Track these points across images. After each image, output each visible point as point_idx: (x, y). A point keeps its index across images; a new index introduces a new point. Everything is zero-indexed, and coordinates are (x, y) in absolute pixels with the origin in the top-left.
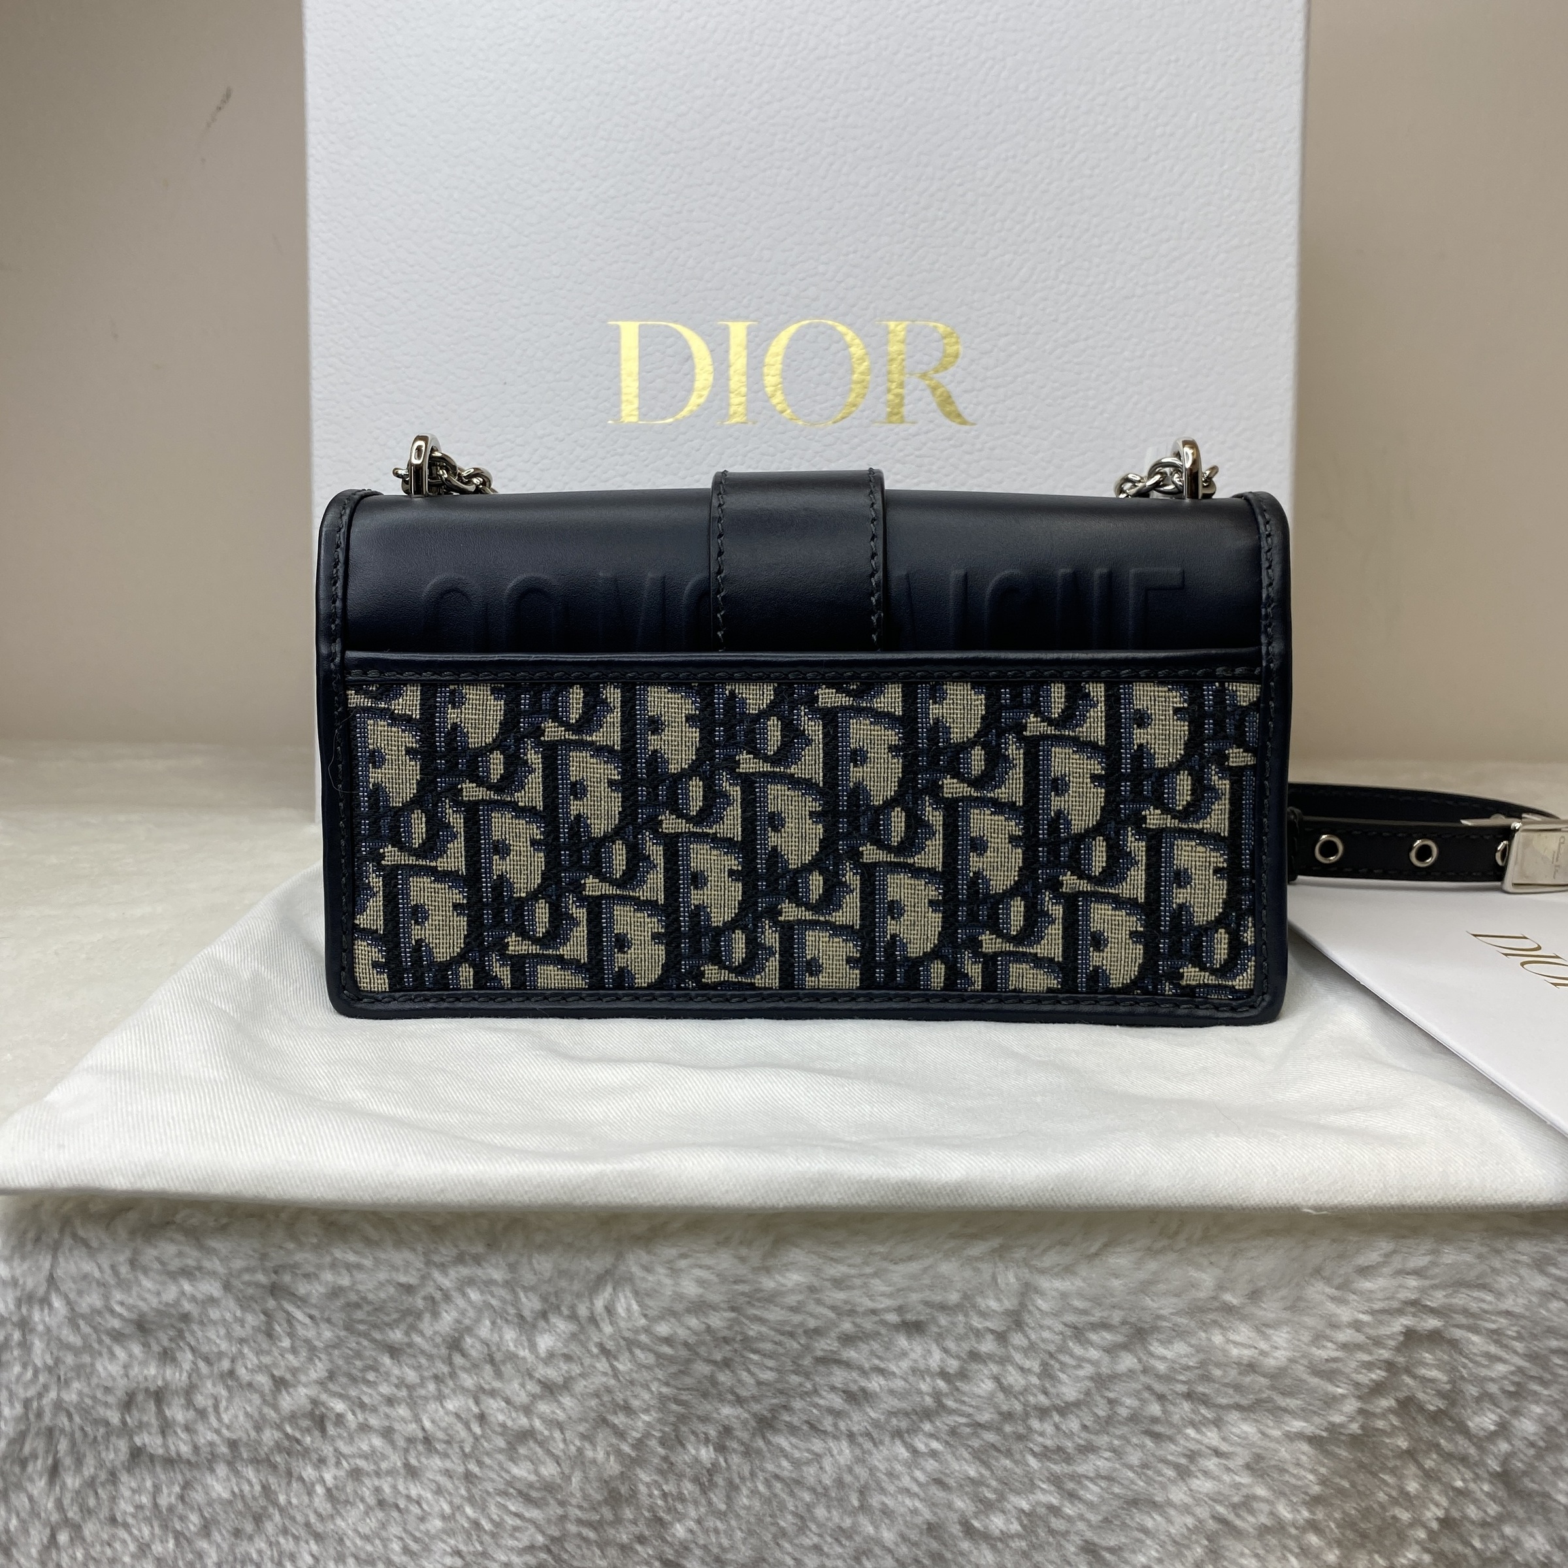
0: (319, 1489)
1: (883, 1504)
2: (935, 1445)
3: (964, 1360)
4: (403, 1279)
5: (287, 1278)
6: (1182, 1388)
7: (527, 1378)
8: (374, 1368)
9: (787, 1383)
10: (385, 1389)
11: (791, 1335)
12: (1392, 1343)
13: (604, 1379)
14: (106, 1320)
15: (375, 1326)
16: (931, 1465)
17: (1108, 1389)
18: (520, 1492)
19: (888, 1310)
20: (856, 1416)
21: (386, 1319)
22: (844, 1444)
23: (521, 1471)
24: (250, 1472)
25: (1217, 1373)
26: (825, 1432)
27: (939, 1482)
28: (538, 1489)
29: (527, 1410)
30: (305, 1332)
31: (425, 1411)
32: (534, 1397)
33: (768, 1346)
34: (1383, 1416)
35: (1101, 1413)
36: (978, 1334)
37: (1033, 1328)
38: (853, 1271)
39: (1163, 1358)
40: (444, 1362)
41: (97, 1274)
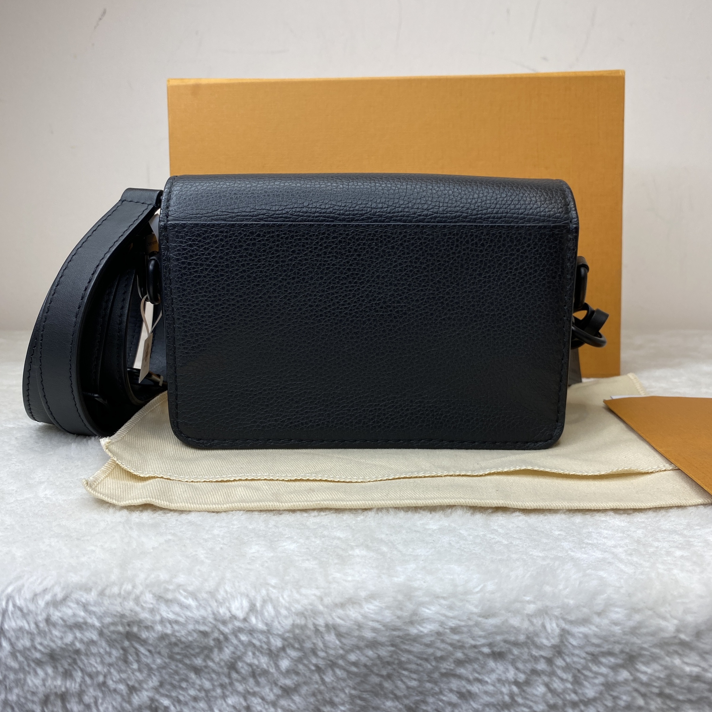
3: (529, 675)
4: (202, 628)
6: (656, 690)
8: (186, 681)
10: (192, 692)
11: (427, 660)
14: (32, 653)
17: (612, 690)
30: (145, 660)
31: (216, 704)
37: (568, 655)
40: (226, 676)
41: (27, 627)
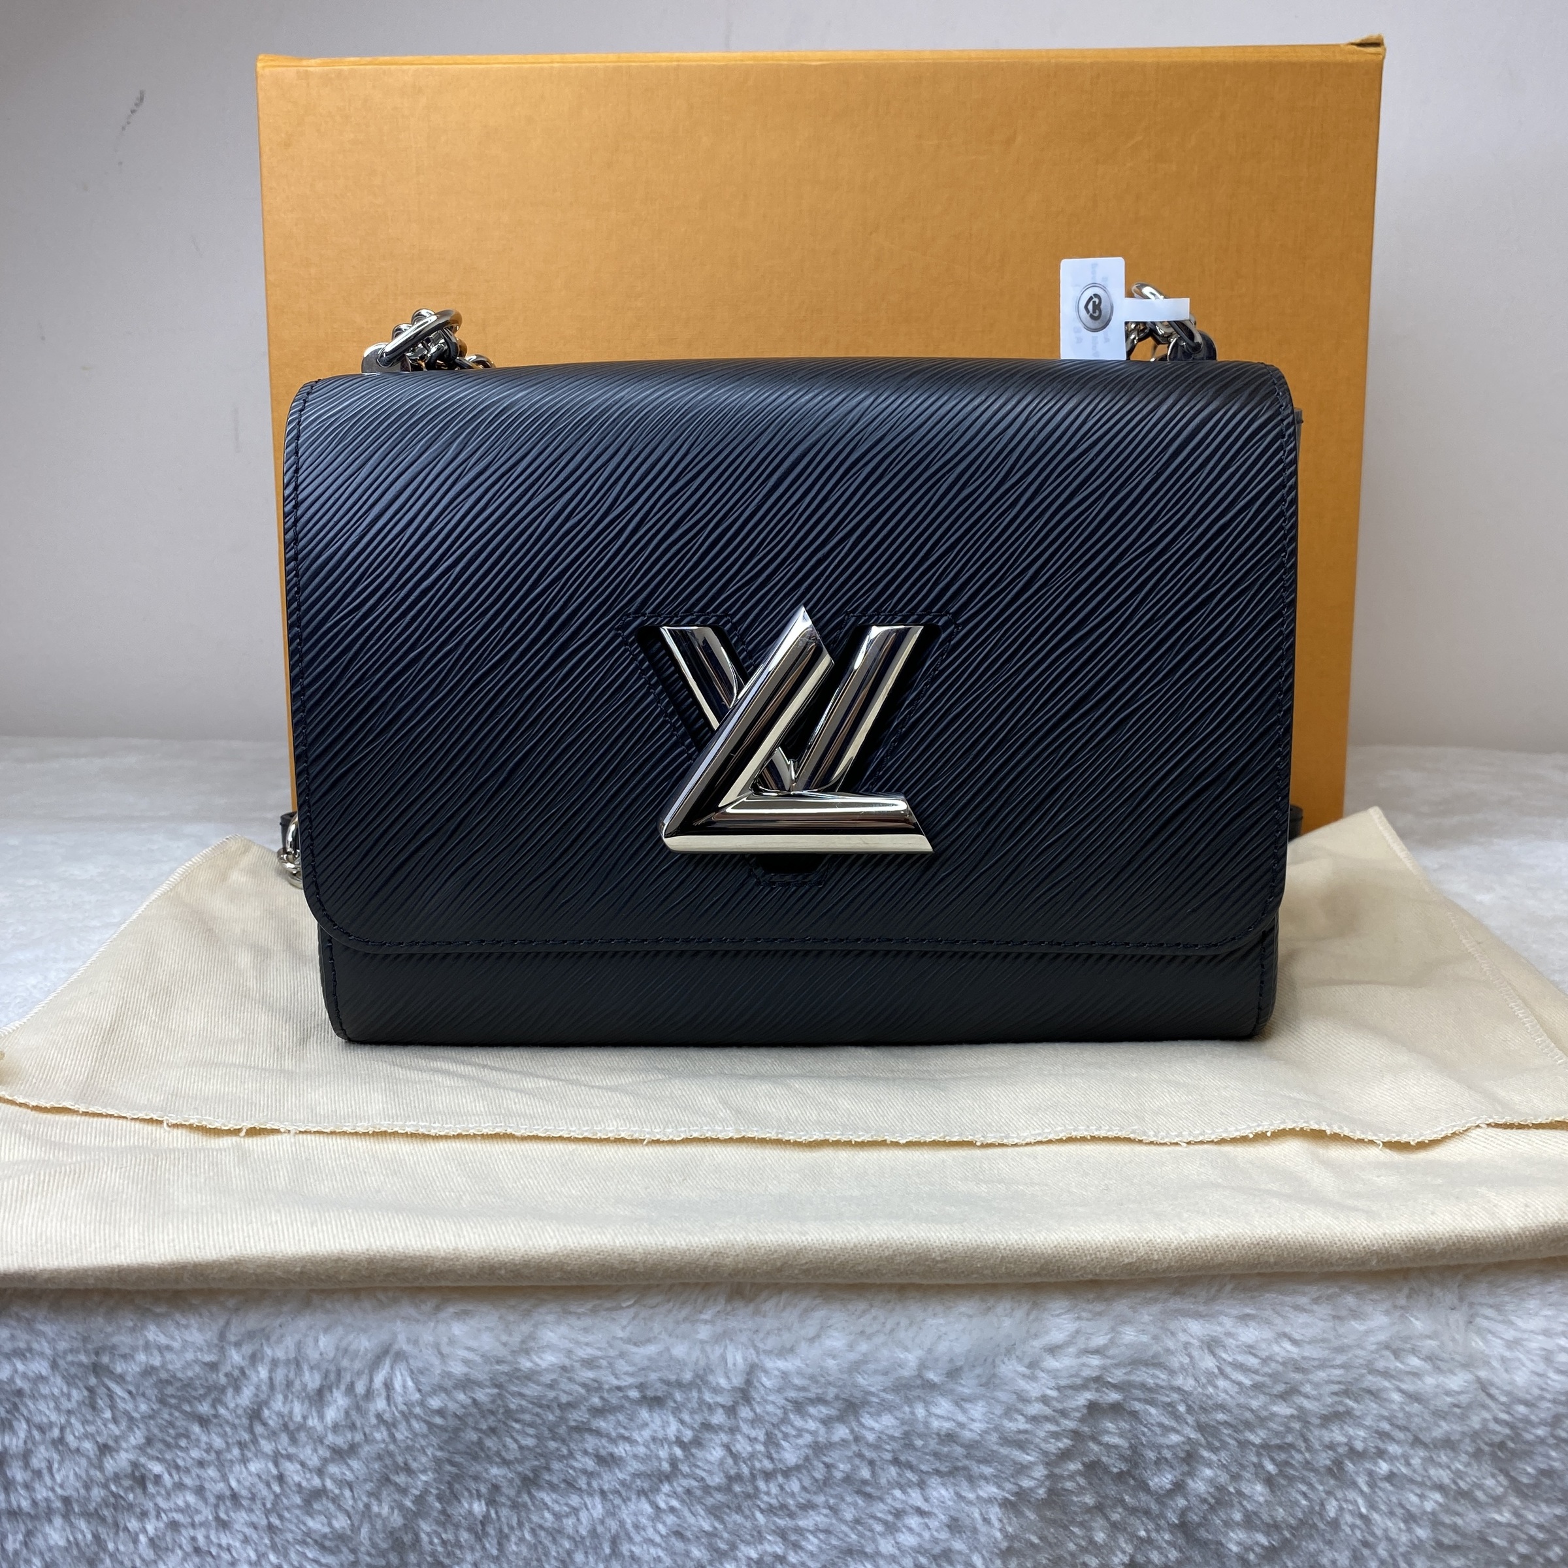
0: (143, 1539)
1: (631, 1552)
2: (675, 1503)
5: (105, 1359)
7: (318, 1444)
9: (546, 1447)
12: (1078, 1415)
15: (182, 1399)
16: (670, 1519)
18: (316, 1542)
19: (630, 1387)
20: (607, 1476)
21: (194, 1393)
22: (597, 1500)
23: (316, 1524)
24: (82, 1524)
25: (919, 1443)
26: (580, 1489)
27: (679, 1534)
28: (330, 1540)
29: (320, 1472)
32: (325, 1461)
33: (527, 1417)
34: (1071, 1478)
35: (818, 1475)
36: (710, 1407)
38: (599, 1353)
39: (872, 1429)
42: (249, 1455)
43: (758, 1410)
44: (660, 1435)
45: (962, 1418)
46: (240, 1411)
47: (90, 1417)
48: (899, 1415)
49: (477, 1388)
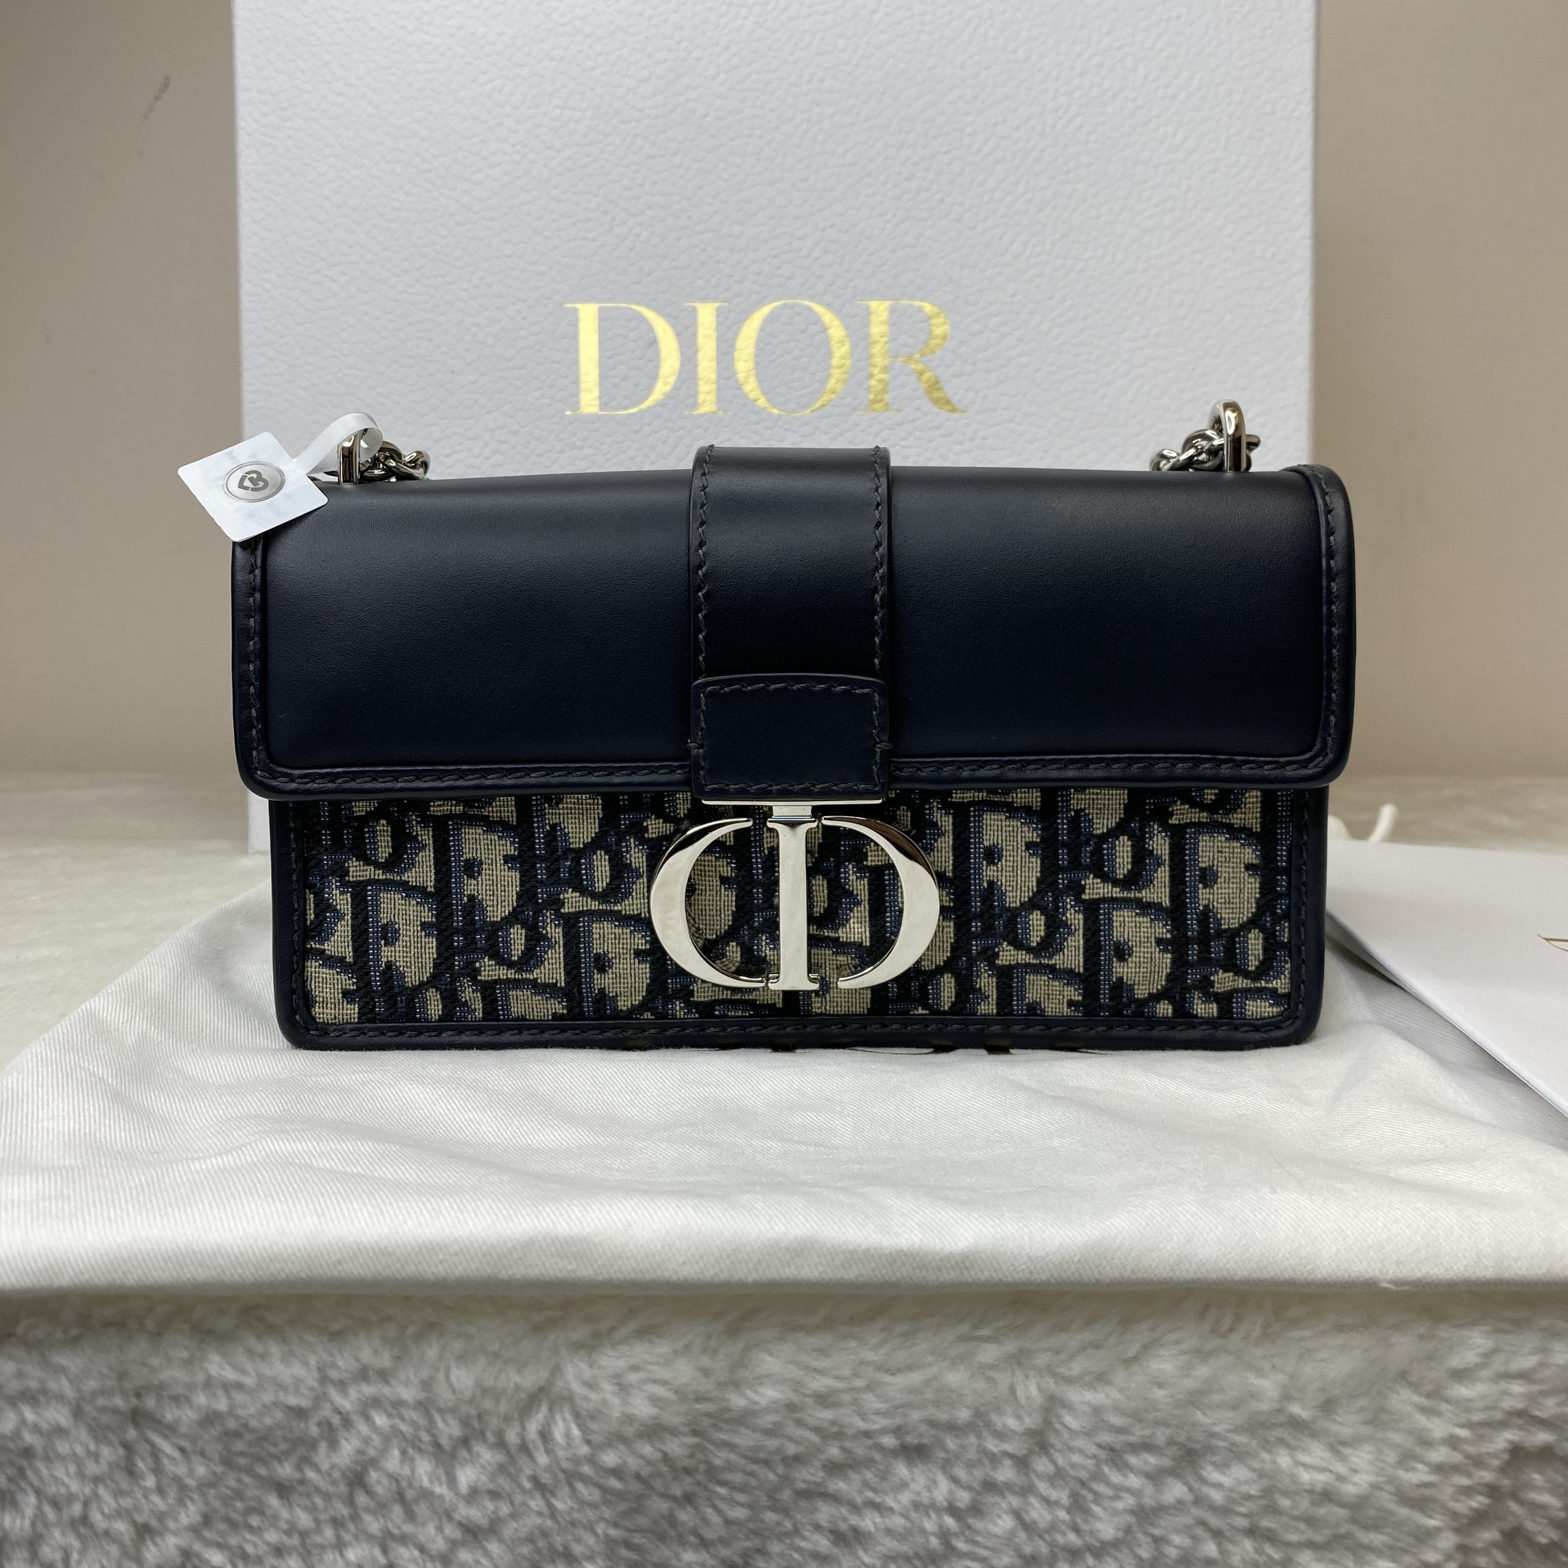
5: (150, 1403)
7: (444, 1521)
9: (762, 1521)
12: (1495, 1463)
13: (538, 1521)
15: (259, 1459)
19: (883, 1431)
20: (846, 1561)
21: (273, 1450)
25: (1285, 1503)
29: (445, 1560)
32: (454, 1544)
33: (738, 1478)
34: (1486, 1551)
35: (1144, 1555)
36: (995, 1460)
38: (840, 1385)
39: (1219, 1486)
42: (347, 1537)
43: (1060, 1461)
44: (925, 1498)
45: (1340, 1468)
46: (336, 1474)
47: (125, 1486)
48: (1255, 1464)
49: (668, 1436)
